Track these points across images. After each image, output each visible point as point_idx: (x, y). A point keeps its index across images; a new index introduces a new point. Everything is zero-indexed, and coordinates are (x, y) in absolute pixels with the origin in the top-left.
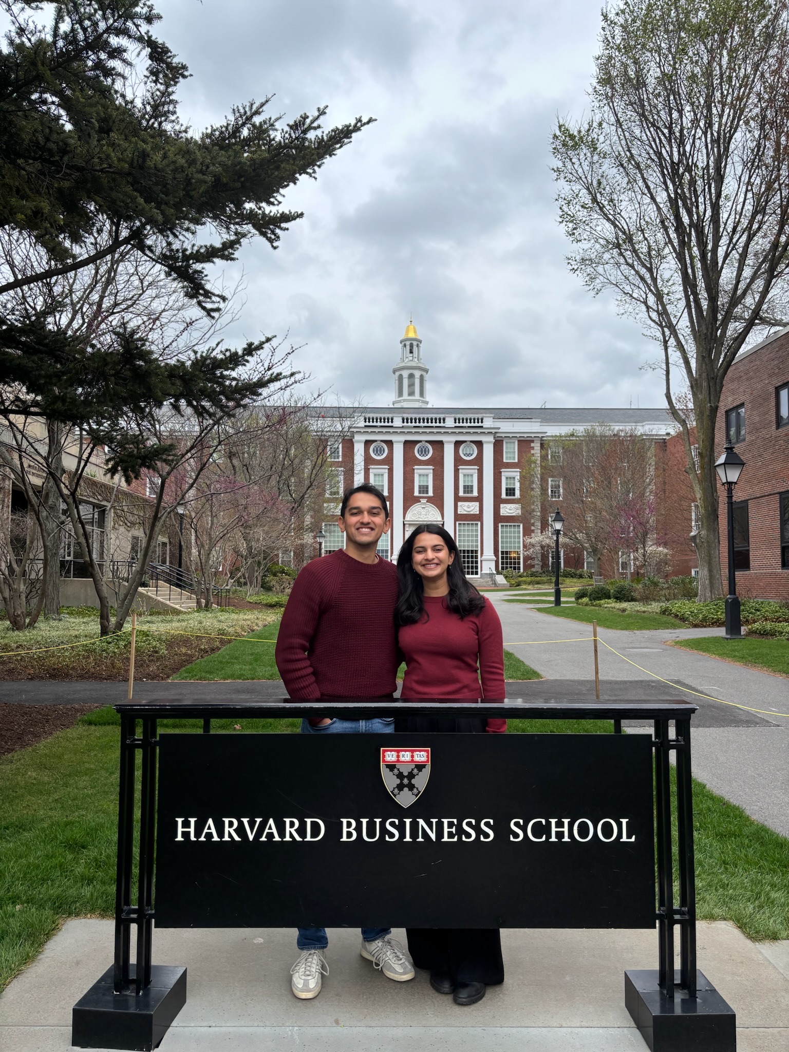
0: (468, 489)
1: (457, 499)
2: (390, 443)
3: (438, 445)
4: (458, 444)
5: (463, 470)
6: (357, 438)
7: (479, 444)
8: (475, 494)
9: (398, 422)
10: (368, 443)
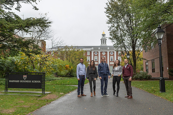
0: (112, 60)
1: (110, 62)
2: (98, 52)
3: (106, 52)
4: (110, 52)
5: (111, 57)
6: (92, 51)
7: (114, 52)
8: (113, 61)
9: (99, 48)
10: (94, 52)
